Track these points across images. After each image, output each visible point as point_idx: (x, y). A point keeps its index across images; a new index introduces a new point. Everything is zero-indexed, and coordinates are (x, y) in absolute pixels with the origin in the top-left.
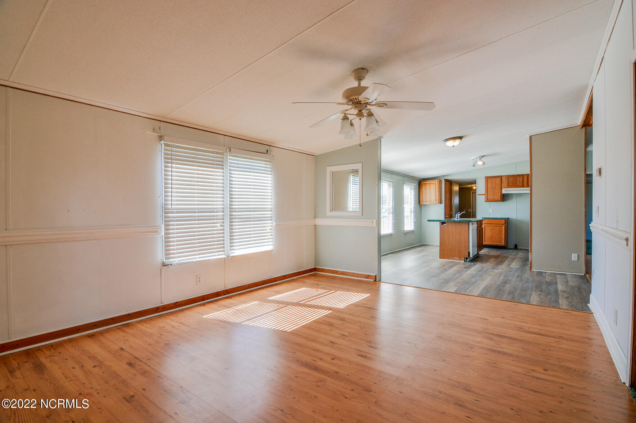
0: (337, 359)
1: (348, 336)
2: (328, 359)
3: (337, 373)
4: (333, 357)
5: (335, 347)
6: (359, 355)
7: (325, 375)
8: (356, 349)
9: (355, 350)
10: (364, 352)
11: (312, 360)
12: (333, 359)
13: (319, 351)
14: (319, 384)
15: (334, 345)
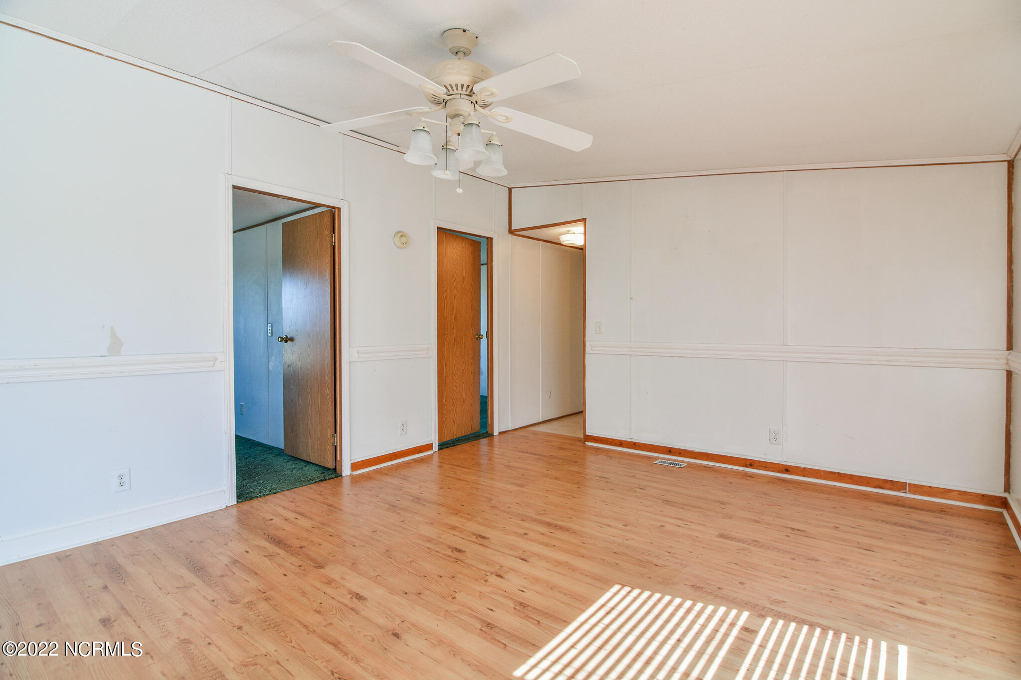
0: (521, 534)
1: (492, 574)
2: (531, 534)
3: (523, 520)
4: (526, 536)
5: (521, 552)
6: (488, 538)
7: (536, 519)
8: (487, 547)
9: (490, 546)
10: (477, 543)
11: (554, 533)
12: (526, 534)
13: (547, 545)
14: (544, 512)
15: (521, 555)
